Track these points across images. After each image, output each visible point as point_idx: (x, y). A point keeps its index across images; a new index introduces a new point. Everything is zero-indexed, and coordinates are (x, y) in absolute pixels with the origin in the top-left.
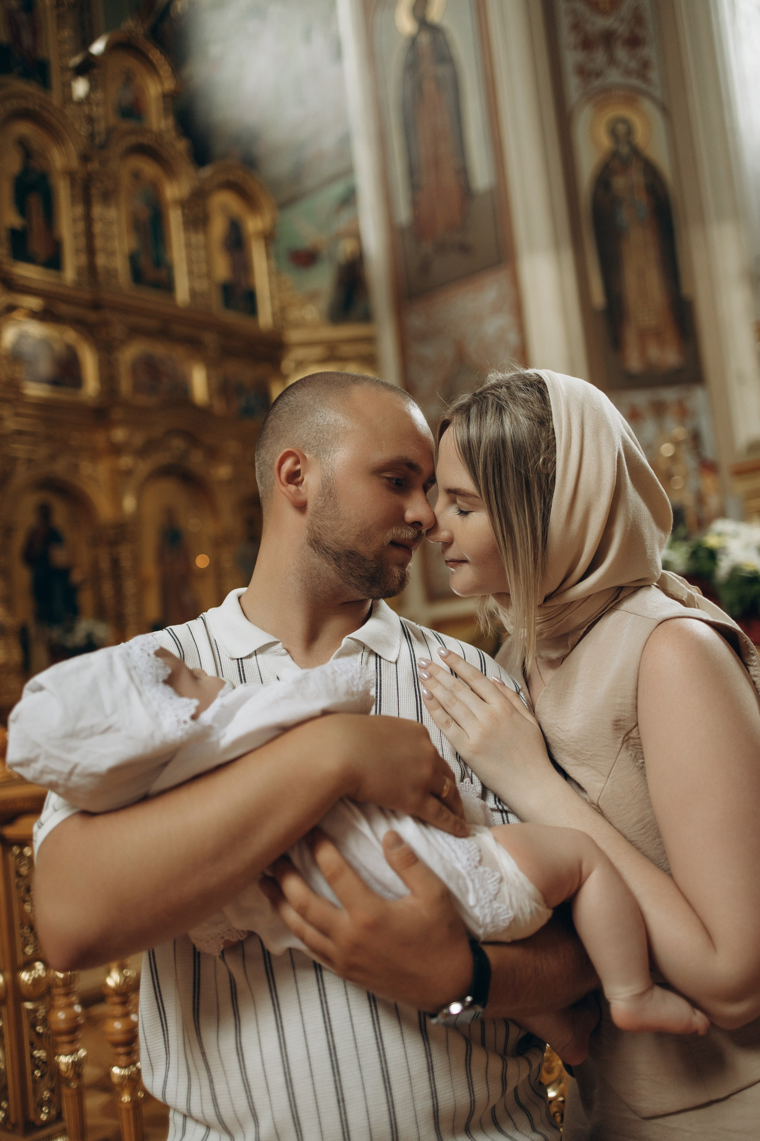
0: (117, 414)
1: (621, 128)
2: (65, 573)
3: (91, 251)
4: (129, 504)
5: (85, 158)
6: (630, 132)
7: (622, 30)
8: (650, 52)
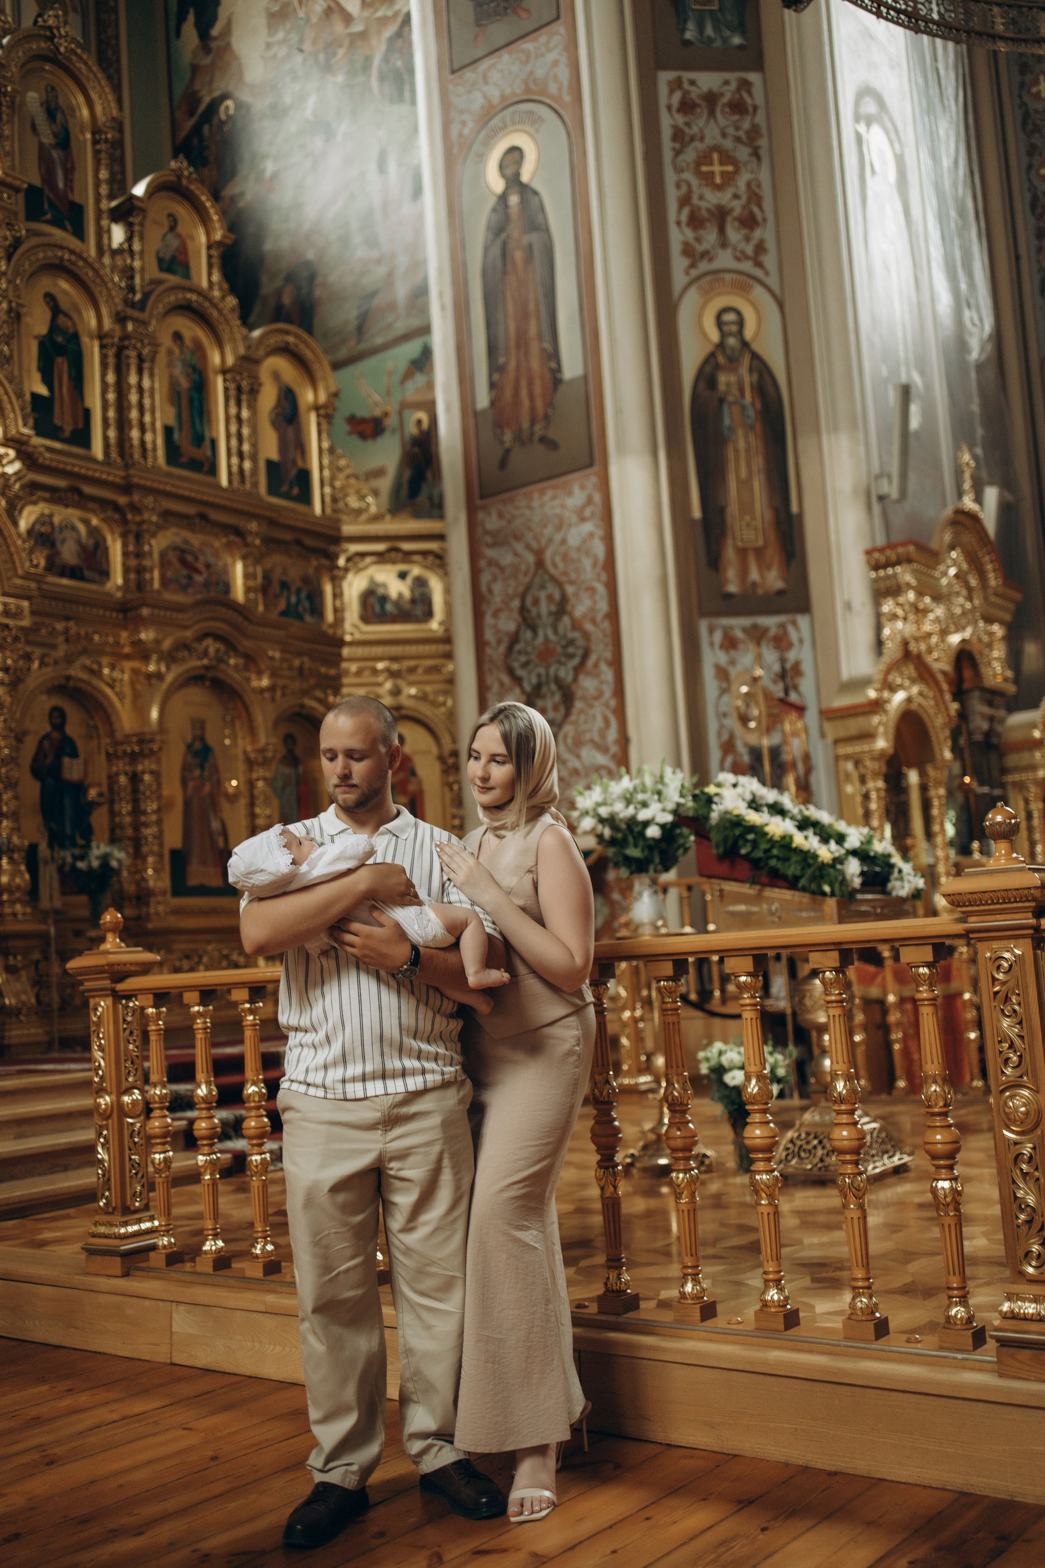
0: (145, 611)
1: (730, 317)
2: (79, 788)
3: (123, 424)
4: (154, 714)
5: (120, 319)
6: (741, 323)
7: (737, 207)
8: (766, 233)
